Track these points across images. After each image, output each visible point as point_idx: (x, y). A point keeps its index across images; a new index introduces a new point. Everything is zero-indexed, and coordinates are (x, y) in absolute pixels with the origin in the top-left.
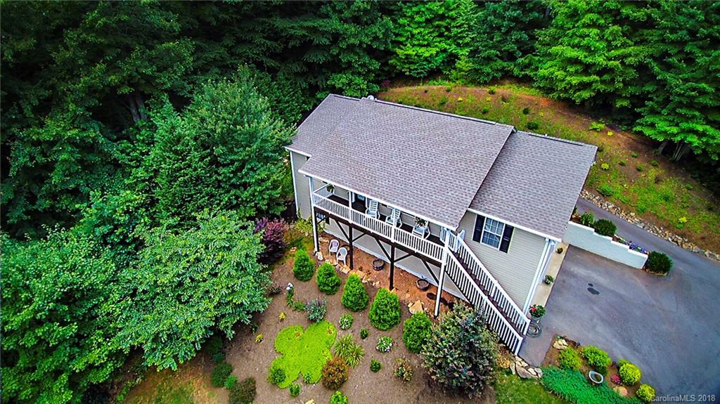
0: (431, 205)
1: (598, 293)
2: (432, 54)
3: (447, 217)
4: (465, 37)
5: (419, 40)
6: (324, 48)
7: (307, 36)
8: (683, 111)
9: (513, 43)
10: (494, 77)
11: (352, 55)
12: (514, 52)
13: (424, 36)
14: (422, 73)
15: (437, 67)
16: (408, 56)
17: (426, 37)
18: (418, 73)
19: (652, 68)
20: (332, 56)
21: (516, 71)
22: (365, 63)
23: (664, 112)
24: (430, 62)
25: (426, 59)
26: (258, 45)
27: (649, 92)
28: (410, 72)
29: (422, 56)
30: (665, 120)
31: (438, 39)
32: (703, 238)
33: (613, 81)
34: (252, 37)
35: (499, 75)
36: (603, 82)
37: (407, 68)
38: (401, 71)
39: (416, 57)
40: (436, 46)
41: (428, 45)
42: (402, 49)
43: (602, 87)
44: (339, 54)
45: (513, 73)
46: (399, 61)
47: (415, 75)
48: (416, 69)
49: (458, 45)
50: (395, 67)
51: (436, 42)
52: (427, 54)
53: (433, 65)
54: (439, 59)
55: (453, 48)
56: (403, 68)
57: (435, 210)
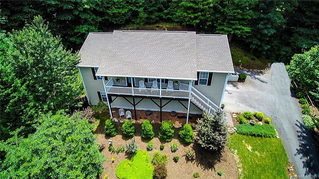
0: (180, 72)
1: (232, 94)
2: (126, 12)
3: (190, 75)
4: (139, 3)
5: (118, 5)
6: (70, 11)
7: (59, 5)
8: (233, 22)
9: (161, 4)
10: (156, 20)
11: (86, 14)
12: (162, 8)
13: (120, 3)
14: (122, 21)
15: (129, 18)
16: (114, 14)
17: (121, 4)
18: (121, 22)
19: (219, 7)
20: (75, 15)
21: (164, 17)
22: (94, 18)
23: (225, 24)
24: (125, 16)
25: (123, 15)
26: (26, 13)
27: (218, 17)
28: (116, 22)
29: (121, 13)
30: (226, 27)
31: (127, 5)
32: (247, 66)
33: (205, 14)
34: (21, 8)
35: (158, 19)
36: (202, 15)
37: (114, 20)
38: (111, 22)
39: (118, 14)
40: (126, 8)
41: (123, 8)
42: (110, 10)
43: (202, 18)
44: (79, 14)
45: (163, 17)
46: (110, 17)
47: (119, 23)
48: (119, 20)
49: (137, 7)
50: (108, 20)
51: (126, 6)
52: (123, 12)
53: (127, 17)
54: (129, 14)
55: (134, 8)
56: (112, 20)
57: (183, 74)
